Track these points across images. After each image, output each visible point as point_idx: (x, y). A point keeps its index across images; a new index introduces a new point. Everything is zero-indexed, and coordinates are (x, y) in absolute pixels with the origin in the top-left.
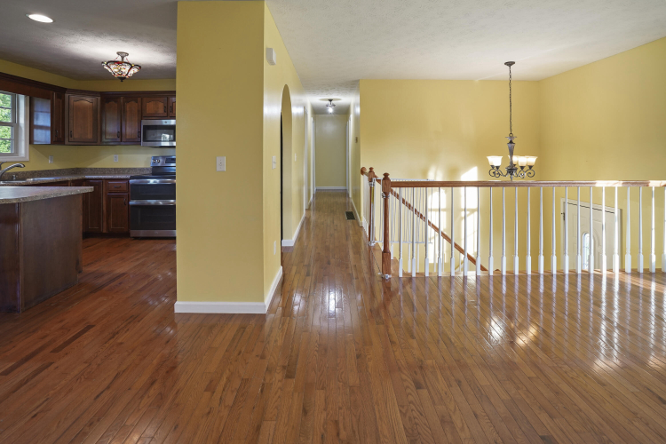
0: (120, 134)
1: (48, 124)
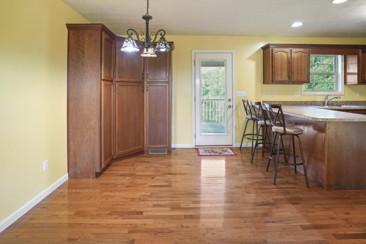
1: (356, 71)
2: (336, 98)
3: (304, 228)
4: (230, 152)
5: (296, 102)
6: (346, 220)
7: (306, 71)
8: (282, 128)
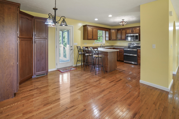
0: (121, 38)
1: (108, 36)
2: (104, 45)
3: (110, 83)
4: (73, 69)
6: (116, 78)
8: (98, 56)
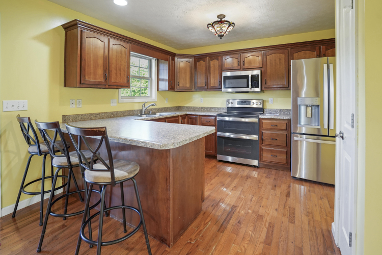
0: (207, 83)
2: (153, 105)
5: (112, 113)
7: (126, 72)
